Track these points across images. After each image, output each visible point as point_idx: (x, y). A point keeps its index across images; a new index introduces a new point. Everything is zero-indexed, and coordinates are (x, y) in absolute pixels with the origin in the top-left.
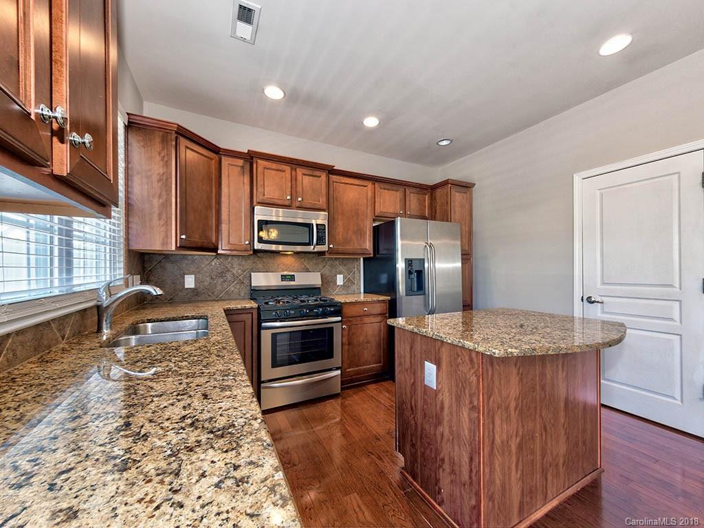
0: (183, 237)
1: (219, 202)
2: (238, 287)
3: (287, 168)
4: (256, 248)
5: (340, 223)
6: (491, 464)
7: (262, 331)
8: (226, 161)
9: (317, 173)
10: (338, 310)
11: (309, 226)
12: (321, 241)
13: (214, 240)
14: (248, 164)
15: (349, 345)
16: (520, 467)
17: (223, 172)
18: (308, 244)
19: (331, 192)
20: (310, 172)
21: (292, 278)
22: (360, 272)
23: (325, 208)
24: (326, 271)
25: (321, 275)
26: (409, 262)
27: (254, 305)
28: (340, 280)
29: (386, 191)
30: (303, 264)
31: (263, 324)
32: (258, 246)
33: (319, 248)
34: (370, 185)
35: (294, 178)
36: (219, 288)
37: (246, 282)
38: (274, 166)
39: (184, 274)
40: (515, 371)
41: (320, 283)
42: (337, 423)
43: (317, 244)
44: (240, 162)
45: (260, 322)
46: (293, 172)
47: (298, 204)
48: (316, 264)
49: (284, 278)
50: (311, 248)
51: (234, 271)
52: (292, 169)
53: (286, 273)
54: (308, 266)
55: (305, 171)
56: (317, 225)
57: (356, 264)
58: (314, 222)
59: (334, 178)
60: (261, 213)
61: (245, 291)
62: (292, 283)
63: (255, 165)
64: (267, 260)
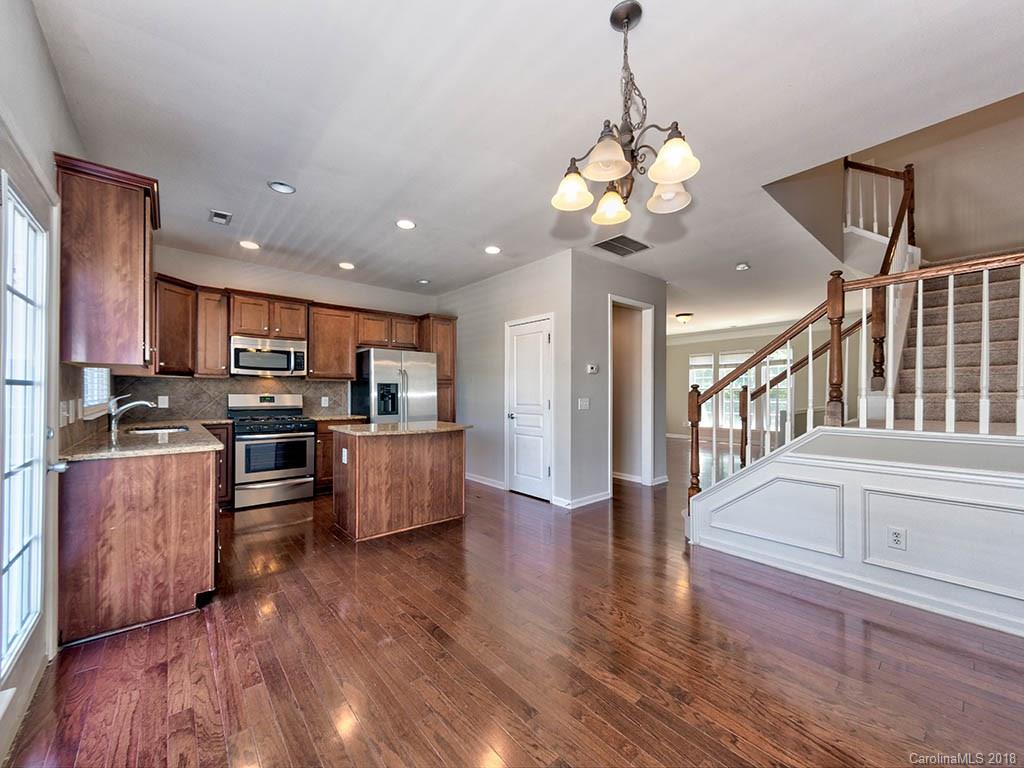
0: (162, 364)
1: (195, 333)
2: (214, 407)
3: (265, 303)
4: (232, 372)
5: (321, 350)
6: (365, 497)
7: (237, 443)
8: (202, 296)
9: (296, 307)
10: (313, 426)
11: (288, 353)
12: (299, 366)
13: (190, 366)
14: (225, 298)
15: (324, 456)
16: (389, 501)
17: (199, 305)
18: (288, 369)
19: (311, 323)
20: (288, 306)
21: (272, 399)
22: (347, 395)
23: (304, 336)
24: (310, 394)
25: (303, 397)
26: (381, 387)
27: (230, 421)
28: (325, 402)
29: (371, 321)
30: (284, 386)
31: (238, 437)
32: (234, 370)
33: (296, 373)
34: (352, 315)
35: (272, 311)
36: (194, 408)
37: (223, 402)
38: (252, 301)
39: (158, 395)
40: (385, 449)
41: (301, 404)
42: (311, 521)
43: (295, 369)
44: (218, 297)
45: (234, 435)
46: (271, 307)
47: (276, 334)
48: (299, 386)
49: (263, 399)
50: (288, 373)
51: (211, 393)
52: (269, 303)
53: (266, 395)
54: (290, 389)
55: (283, 305)
56: (295, 353)
57: (342, 387)
58: (292, 350)
59: (313, 310)
60: (237, 342)
61: (222, 411)
62: (272, 404)
63: (232, 300)
64: (245, 382)
